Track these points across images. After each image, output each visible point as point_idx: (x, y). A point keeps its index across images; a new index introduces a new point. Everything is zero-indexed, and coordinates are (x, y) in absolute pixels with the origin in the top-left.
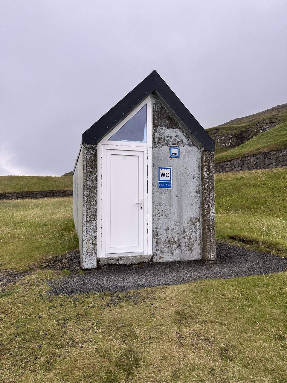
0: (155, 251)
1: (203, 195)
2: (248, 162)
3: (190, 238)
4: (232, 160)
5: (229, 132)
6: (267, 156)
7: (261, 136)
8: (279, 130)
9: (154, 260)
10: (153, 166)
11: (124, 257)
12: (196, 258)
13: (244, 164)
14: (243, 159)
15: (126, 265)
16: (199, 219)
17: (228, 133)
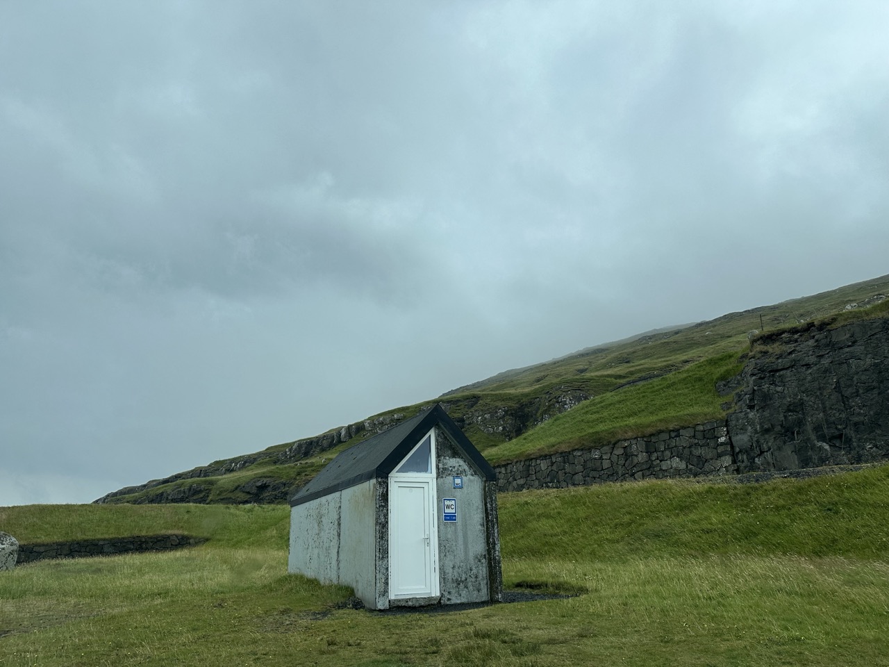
0: (443, 592)
1: (487, 528)
2: (537, 470)
3: (476, 577)
4: (508, 464)
5: (499, 404)
6: (568, 459)
7: (555, 420)
8: (583, 411)
9: (442, 601)
10: (438, 498)
11: (413, 599)
12: (483, 600)
13: (530, 472)
14: (527, 463)
15: (415, 607)
16: (485, 555)
17: (497, 407)
